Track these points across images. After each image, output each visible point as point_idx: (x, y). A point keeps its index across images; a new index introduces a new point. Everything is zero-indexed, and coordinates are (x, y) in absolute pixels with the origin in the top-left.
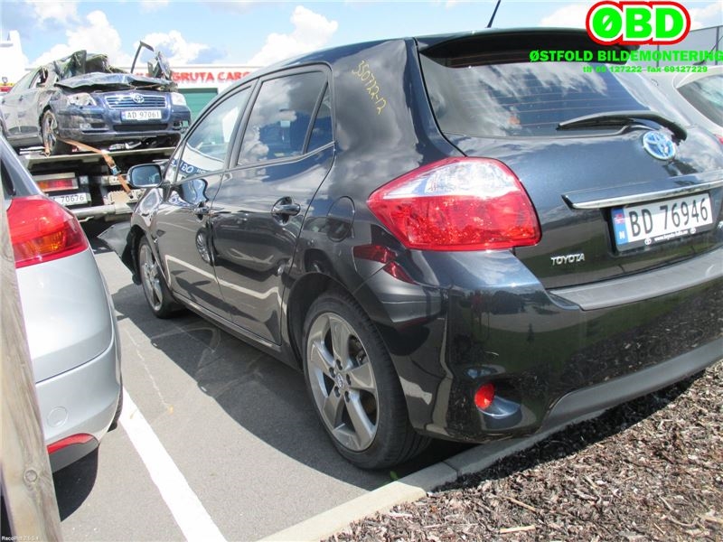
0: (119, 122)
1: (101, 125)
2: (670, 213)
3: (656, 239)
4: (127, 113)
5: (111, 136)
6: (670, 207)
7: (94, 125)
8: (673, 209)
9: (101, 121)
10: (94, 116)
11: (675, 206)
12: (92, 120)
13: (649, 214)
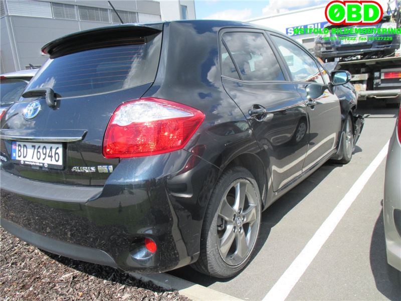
0: (340, 46)
1: (330, 48)
2: (36, 150)
3: (26, 163)
4: (344, 41)
5: (335, 54)
6: (37, 147)
7: (327, 48)
8: (38, 149)
9: (329, 46)
10: (326, 43)
11: (39, 147)
12: (325, 45)
13: (26, 148)
